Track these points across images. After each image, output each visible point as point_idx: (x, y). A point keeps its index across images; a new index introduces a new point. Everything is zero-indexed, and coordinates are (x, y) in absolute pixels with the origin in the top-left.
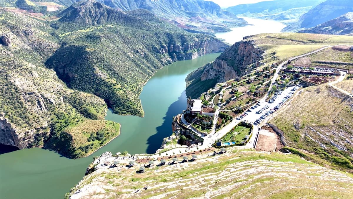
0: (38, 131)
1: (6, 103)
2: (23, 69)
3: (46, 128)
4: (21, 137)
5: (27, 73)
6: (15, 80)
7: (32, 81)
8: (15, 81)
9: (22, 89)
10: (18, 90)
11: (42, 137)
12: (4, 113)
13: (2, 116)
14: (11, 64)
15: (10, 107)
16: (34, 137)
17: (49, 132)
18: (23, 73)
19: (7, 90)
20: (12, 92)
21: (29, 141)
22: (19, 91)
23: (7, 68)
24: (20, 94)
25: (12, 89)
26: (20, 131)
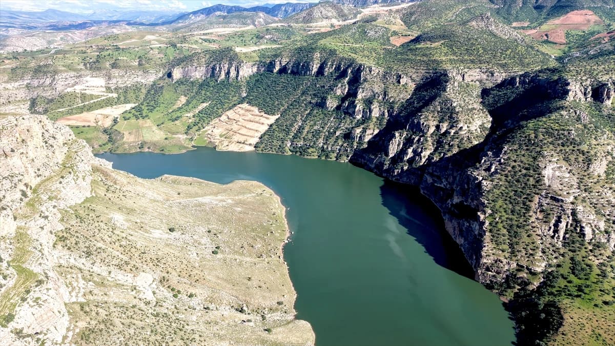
0: (518, 270)
1: (506, 197)
2: (578, 150)
3: (534, 274)
4: (486, 263)
5: (580, 159)
6: (548, 164)
7: (578, 178)
8: (545, 167)
9: (547, 185)
10: (540, 184)
11: (518, 285)
12: (490, 211)
13: (485, 214)
14: (562, 136)
15: (505, 206)
16: (507, 276)
17: (535, 283)
18: (572, 157)
19: (522, 177)
20: (528, 183)
21: (494, 276)
22: (540, 187)
23: (550, 140)
24: (537, 191)
25: (531, 179)
26: (489, 252)
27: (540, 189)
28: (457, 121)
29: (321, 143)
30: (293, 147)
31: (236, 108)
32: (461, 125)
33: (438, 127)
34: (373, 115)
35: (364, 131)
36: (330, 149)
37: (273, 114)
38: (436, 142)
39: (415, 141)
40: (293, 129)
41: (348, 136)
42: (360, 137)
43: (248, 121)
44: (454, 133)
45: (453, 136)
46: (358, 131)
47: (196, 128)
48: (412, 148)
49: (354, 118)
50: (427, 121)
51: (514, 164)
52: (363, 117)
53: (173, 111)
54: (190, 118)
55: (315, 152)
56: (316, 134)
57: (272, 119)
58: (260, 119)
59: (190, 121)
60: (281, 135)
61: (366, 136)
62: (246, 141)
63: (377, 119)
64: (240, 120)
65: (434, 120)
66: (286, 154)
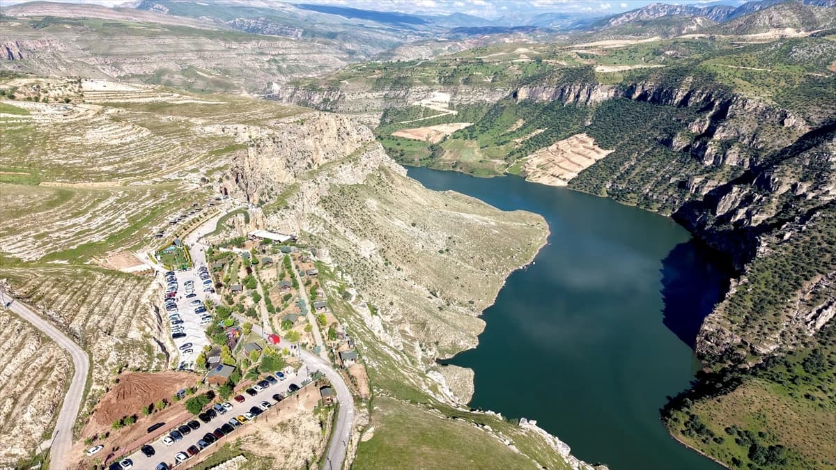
0: (740, 346)
1: (780, 269)
3: (754, 353)
12: (746, 280)
13: (739, 282)
15: (770, 279)
16: (726, 350)
19: (817, 251)
20: (820, 259)
21: (711, 347)
27: (830, 269)
28: (826, 182)
29: (647, 189)
30: (613, 189)
31: (572, 138)
32: (830, 189)
33: (794, 187)
34: (727, 163)
35: (705, 181)
36: (655, 197)
37: (607, 149)
38: (784, 206)
39: (755, 200)
40: (621, 168)
41: (683, 185)
42: (697, 188)
43: (576, 153)
44: (813, 197)
45: (810, 200)
46: (697, 180)
47: (519, 154)
48: (746, 209)
49: (701, 164)
50: (782, 176)
51: (818, 234)
52: (714, 163)
53: (503, 135)
54: (517, 144)
55: (635, 198)
56: (646, 178)
57: (604, 153)
58: (590, 153)
59: (517, 146)
60: (604, 174)
61: (706, 188)
62: (562, 175)
63: (732, 168)
64: (569, 151)
65: (794, 177)
66: (599, 195)
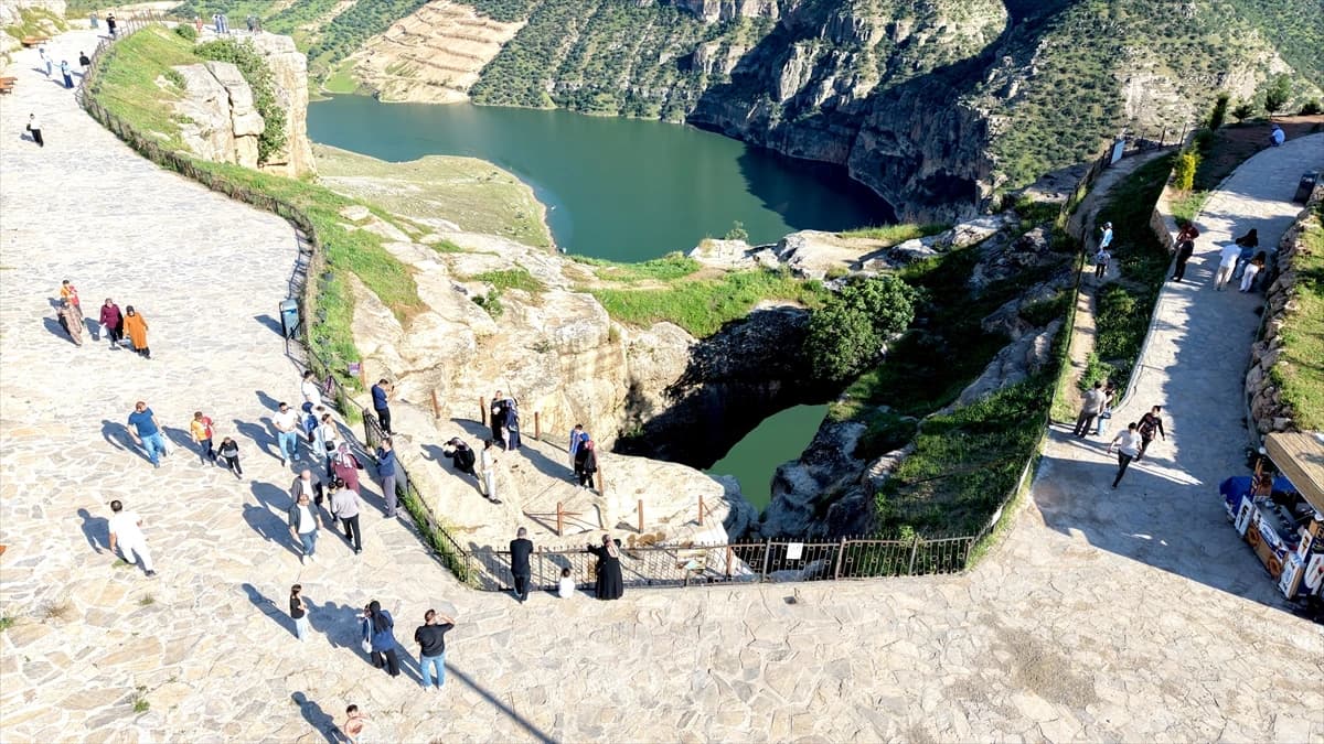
1: (1040, 145)
2: (1200, 44)
5: (1204, 65)
6: (1134, 74)
7: (1196, 104)
8: (1128, 81)
9: (1130, 117)
10: (1115, 115)
12: (1003, 177)
13: (992, 184)
14: (1167, 14)
15: (1037, 165)
18: (1187, 60)
19: (1077, 103)
20: (1089, 115)
22: (1114, 123)
23: (1142, 23)
24: (1108, 131)
25: (1096, 107)
27: (1115, 127)
28: (934, 14)
29: (624, 80)
30: (561, 93)
31: (421, 10)
32: (944, 24)
33: (891, 29)
34: (744, 14)
35: (725, 49)
36: (646, 94)
37: (512, 19)
38: (887, 64)
39: (839, 63)
40: (559, 51)
41: (687, 63)
42: (715, 64)
43: (451, 36)
44: (927, 41)
45: (924, 47)
46: (711, 49)
47: (330, 54)
48: (832, 78)
49: (701, 22)
50: (868, 14)
51: (1061, 76)
52: (721, 18)
53: (271, 19)
54: (313, 35)
55: (612, 102)
56: (614, 61)
57: (510, 30)
58: (480, 32)
59: (314, 39)
60: (531, 67)
61: (730, 61)
62: (450, 80)
63: (755, 22)
64: (434, 34)
65: (883, 14)
66: (544, 108)
